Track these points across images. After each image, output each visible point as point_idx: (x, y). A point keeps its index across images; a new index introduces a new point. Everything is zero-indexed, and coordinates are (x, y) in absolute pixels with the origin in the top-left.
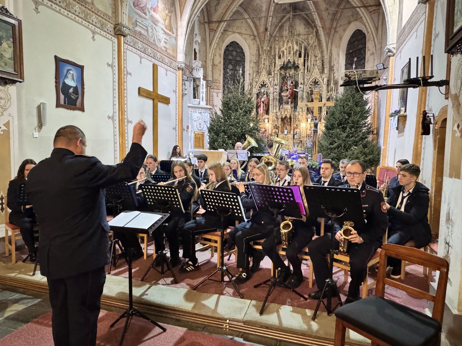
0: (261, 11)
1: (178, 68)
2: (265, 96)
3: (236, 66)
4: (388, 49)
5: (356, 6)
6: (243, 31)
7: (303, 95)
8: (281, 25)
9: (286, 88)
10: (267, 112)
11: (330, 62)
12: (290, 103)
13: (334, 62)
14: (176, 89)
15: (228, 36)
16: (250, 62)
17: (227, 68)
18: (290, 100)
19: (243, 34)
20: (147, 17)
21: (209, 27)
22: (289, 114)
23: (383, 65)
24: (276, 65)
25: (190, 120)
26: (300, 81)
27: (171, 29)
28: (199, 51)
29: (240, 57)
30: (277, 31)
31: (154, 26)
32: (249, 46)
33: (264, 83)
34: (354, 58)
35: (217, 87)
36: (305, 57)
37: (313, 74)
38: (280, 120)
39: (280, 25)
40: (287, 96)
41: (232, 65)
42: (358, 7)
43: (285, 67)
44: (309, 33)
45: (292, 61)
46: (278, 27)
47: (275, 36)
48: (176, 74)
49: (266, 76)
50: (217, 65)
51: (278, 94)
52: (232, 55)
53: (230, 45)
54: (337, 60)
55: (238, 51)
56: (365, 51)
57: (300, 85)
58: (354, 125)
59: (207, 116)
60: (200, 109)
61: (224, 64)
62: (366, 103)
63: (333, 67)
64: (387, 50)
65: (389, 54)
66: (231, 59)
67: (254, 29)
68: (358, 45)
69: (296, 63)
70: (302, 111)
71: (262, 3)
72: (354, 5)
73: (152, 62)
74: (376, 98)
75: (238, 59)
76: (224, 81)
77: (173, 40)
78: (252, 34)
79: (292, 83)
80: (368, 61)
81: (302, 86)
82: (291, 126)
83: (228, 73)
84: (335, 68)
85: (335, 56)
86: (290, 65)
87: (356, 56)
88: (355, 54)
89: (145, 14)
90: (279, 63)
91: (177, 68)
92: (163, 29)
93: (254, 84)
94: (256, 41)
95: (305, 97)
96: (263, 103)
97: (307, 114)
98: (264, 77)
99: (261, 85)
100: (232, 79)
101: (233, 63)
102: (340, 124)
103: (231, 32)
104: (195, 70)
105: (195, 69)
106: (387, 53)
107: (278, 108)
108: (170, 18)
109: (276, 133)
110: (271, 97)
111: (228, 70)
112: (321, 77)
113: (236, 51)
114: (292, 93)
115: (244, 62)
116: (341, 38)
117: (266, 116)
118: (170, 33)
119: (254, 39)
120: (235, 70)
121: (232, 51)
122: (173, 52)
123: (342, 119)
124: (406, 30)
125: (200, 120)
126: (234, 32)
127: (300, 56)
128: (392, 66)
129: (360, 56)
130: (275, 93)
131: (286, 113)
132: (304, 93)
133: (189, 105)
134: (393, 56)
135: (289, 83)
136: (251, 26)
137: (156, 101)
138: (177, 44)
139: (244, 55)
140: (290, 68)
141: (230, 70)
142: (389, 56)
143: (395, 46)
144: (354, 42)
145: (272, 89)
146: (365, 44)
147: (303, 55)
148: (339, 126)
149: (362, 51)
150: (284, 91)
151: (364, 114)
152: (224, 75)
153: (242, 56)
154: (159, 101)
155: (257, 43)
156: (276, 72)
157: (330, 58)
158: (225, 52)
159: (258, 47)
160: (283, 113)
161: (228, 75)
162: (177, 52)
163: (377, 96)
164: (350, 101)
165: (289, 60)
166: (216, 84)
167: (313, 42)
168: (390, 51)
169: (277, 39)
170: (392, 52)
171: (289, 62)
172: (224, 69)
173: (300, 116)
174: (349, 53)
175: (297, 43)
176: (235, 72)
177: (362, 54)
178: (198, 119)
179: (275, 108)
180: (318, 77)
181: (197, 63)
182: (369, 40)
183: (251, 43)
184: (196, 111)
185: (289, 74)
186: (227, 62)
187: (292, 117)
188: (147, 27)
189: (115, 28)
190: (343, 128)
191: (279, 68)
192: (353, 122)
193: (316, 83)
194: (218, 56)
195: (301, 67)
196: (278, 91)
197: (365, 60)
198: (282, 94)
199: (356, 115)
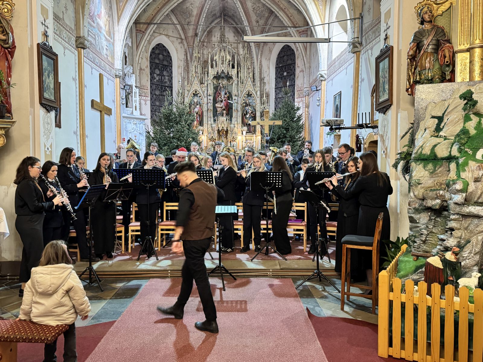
0: (190, 15)
1: (116, 76)
2: (198, 106)
3: (163, 71)
4: (321, 74)
5: (287, 26)
6: (170, 34)
7: (237, 106)
8: (209, 31)
9: (220, 99)
10: (201, 123)
11: (260, 74)
12: (225, 115)
13: (265, 75)
14: (115, 99)
15: (154, 38)
16: (179, 67)
17: (154, 73)
18: (225, 112)
19: (171, 36)
20: (95, 25)
21: (136, 28)
22: (226, 127)
23: (316, 87)
24: (209, 74)
25: (125, 131)
26: (234, 92)
27: (110, 36)
28: (128, 54)
29: (167, 61)
30: (205, 36)
31: (99, 33)
32: (177, 51)
33: (196, 91)
34: (284, 72)
35: (145, 94)
36: (238, 69)
37: (247, 86)
38: (216, 132)
39: (208, 29)
40: (221, 108)
41: (159, 70)
42: (289, 27)
43: (217, 77)
44: (239, 42)
45: (226, 72)
46: (206, 32)
47: (204, 42)
48: (114, 82)
49: (199, 85)
50: (144, 70)
51: (212, 104)
52: (159, 59)
53: (156, 48)
54: (268, 73)
55: (165, 54)
56: (294, 67)
57: (234, 98)
58: (292, 140)
59: (142, 128)
60: (135, 120)
61: (151, 68)
62: (299, 118)
63: (264, 80)
64: (320, 76)
65: (321, 78)
66: (157, 63)
67: (181, 32)
68: (287, 60)
69: (230, 74)
70: (237, 124)
71: (193, 7)
72: (286, 24)
73: (99, 72)
74: (307, 113)
75: (165, 63)
76: (151, 87)
77: (112, 46)
78: (179, 37)
79: (226, 94)
80: (298, 77)
81: (236, 98)
82: (227, 138)
83: (155, 78)
84: (265, 81)
85: (265, 68)
86: (223, 75)
87: (286, 71)
88: (285, 68)
89: (94, 22)
90: (212, 72)
91: (114, 76)
92: (105, 36)
93: (186, 92)
94: (184, 45)
95: (239, 109)
96: (197, 113)
97: (242, 126)
98: (196, 86)
99: (194, 94)
100: (159, 85)
101: (160, 68)
102: (279, 138)
103: (158, 33)
104: (127, 77)
105: (127, 75)
106: (320, 78)
107: (212, 120)
108: (109, 23)
109: (213, 145)
110: (205, 109)
111: (155, 75)
112: (255, 90)
113: (163, 55)
114: (227, 104)
115: (172, 67)
116: (271, 51)
117: (201, 128)
118: (109, 38)
119: (182, 42)
120: (161, 75)
121: (159, 54)
122: (112, 58)
123: (281, 134)
124: (337, 63)
125: (135, 132)
126: (161, 34)
127: (233, 67)
128: (324, 90)
129: (290, 71)
130: (209, 104)
131: (223, 125)
132: (239, 105)
133: (124, 115)
134: (325, 80)
135: (223, 93)
136: (178, 29)
137: (103, 112)
138: (114, 49)
139: (171, 60)
140: (223, 78)
141: (157, 75)
142: (322, 81)
143: (326, 72)
144: (284, 56)
145: (205, 100)
146: (294, 60)
147: (236, 67)
148: (278, 140)
149: (292, 67)
150: (218, 102)
151: (300, 129)
152: (151, 80)
153: (169, 60)
154: (105, 113)
155: (184, 47)
156: (209, 82)
157: (261, 70)
158: (151, 55)
159: (186, 52)
160: (219, 126)
161: (155, 80)
162: (114, 58)
163: (307, 112)
164: (286, 117)
165: (223, 70)
166: (144, 90)
167: (245, 53)
168: (322, 76)
169: (205, 44)
170: (324, 77)
171: (223, 72)
172: (151, 74)
173: (235, 128)
174: (279, 67)
175: (229, 52)
176: (163, 78)
177: (291, 70)
178: (133, 130)
179: (209, 119)
180: (251, 90)
181: (128, 69)
182: (298, 57)
183: (179, 46)
184: (131, 122)
185: (223, 85)
186: (154, 66)
187: (229, 129)
188: (95, 35)
189: (76, 41)
190: (282, 142)
191: (212, 78)
192: (290, 137)
193: (249, 95)
194: (144, 60)
195: (234, 78)
196: (212, 101)
197: (295, 76)
198: (217, 105)
199: (293, 130)
